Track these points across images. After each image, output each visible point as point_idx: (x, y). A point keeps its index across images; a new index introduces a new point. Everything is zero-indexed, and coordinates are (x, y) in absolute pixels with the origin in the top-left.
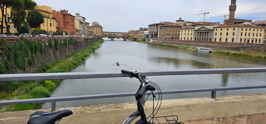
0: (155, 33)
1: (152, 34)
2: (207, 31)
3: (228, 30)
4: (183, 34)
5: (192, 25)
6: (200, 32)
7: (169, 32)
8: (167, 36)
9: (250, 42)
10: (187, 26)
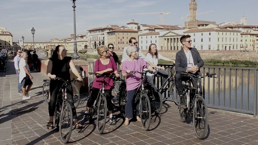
0: (100, 42)
1: (95, 42)
2: (176, 37)
3: (202, 35)
4: (144, 42)
5: (149, 30)
6: (166, 38)
7: (121, 40)
8: (119, 45)
9: (228, 49)
10: (143, 30)
